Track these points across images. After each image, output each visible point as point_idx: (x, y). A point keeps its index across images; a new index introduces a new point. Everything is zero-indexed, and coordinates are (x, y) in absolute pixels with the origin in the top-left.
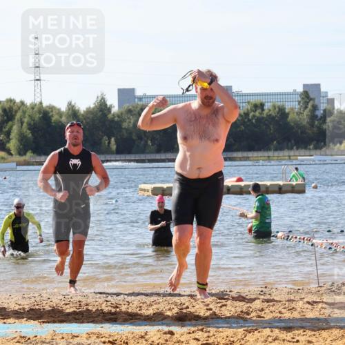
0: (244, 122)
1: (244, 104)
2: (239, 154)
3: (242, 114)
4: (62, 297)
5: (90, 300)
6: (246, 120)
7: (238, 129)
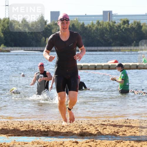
0: (118, 30)
1: (118, 21)
2: (115, 48)
3: (117, 26)
4: (19, 123)
5: (34, 124)
6: (119, 30)
7: (115, 34)
